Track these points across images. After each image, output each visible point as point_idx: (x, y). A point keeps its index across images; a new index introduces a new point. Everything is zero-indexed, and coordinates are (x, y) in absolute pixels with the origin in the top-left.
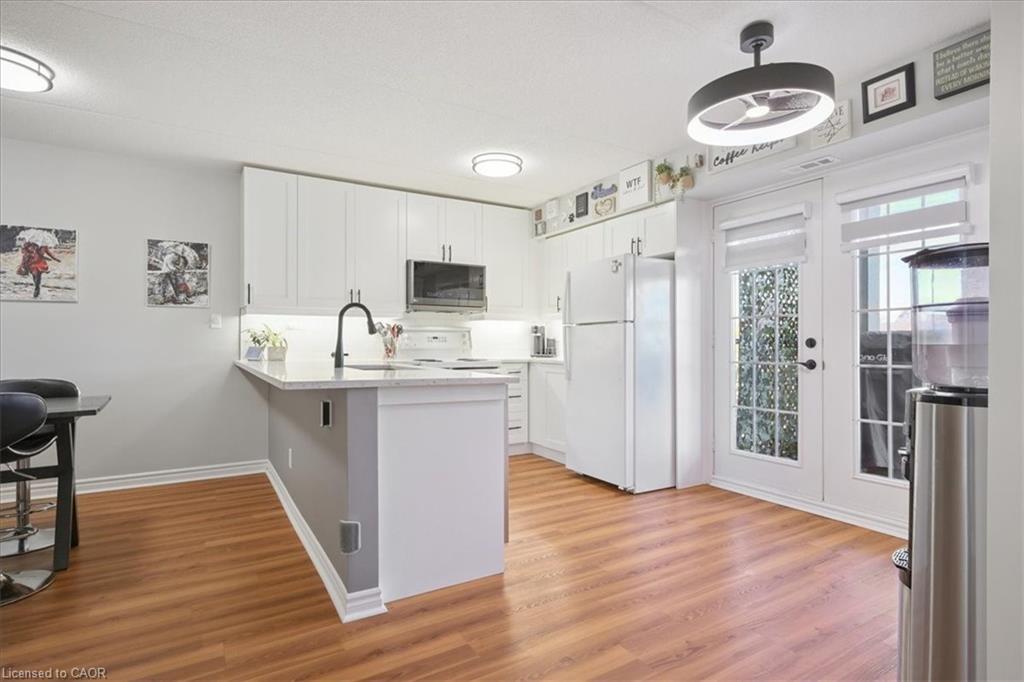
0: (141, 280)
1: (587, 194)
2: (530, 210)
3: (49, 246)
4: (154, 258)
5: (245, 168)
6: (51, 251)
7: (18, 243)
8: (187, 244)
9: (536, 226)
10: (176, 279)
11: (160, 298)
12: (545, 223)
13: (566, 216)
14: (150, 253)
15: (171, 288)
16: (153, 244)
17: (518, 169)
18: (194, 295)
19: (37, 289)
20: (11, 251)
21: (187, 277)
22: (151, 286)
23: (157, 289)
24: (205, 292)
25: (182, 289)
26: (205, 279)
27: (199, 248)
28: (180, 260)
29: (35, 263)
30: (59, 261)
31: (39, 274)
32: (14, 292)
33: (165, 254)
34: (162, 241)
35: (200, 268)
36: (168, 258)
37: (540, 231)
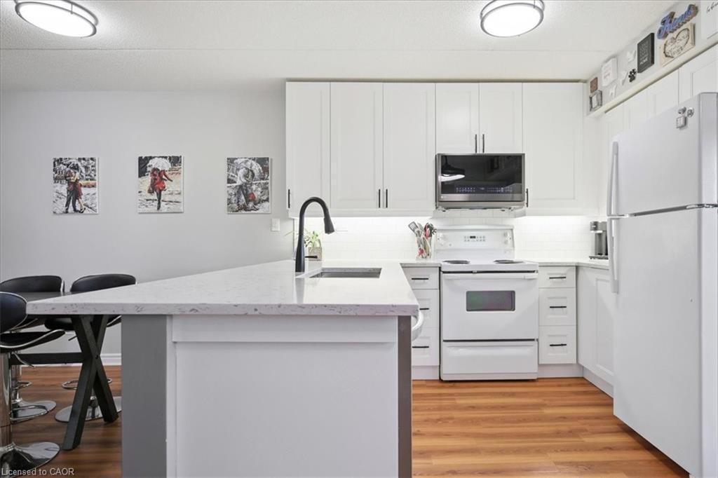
0: (222, 192)
1: (652, 35)
2: (585, 82)
3: (166, 169)
4: (231, 174)
5: (287, 83)
6: (167, 173)
7: (149, 169)
8: (254, 159)
9: (591, 98)
10: (246, 190)
11: (235, 206)
12: (601, 93)
13: (625, 74)
14: (229, 169)
15: (243, 198)
16: (231, 161)
17: (537, 15)
18: (259, 203)
19: (159, 203)
20: (145, 175)
21: (254, 187)
22: (230, 197)
23: (234, 199)
24: (267, 200)
25: (250, 198)
26: (267, 188)
27: (263, 162)
28: (249, 173)
29: (157, 184)
30: (171, 181)
31: (160, 191)
32: (147, 206)
33: (238, 170)
34: (237, 159)
35: (263, 179)
36: (241, 173)
37: (595, 103)
